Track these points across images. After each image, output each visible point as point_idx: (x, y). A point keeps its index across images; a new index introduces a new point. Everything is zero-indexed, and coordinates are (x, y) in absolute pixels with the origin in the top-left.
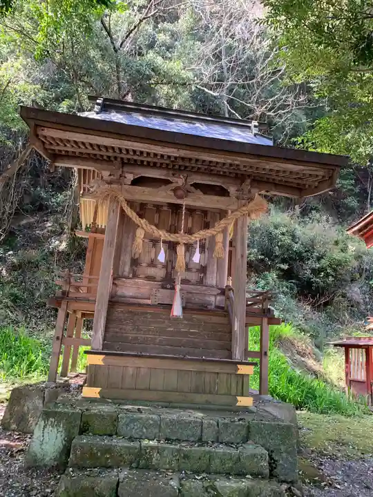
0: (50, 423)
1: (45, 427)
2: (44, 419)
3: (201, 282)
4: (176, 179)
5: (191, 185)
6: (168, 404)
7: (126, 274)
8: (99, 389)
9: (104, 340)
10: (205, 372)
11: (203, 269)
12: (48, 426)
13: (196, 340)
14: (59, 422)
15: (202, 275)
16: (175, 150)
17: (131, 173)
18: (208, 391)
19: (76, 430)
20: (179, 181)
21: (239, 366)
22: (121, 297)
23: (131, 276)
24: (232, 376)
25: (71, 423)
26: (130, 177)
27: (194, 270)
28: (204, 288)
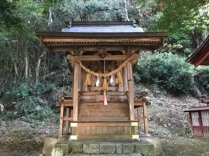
0: (57, 149)
1: (55, 151)
2: (55, 148)
3: (117, 91)
4: (100, 50)
5: (107, 52)
6: (103, 140)
7: (86, 90)
8: (76, 136)
9: (78, 117)
10: (118, 126)
11: (117, 85)
12: (57, 151)
13: (115, 114)
14: (61, 149)
15: (117, 88)
16: (96, 40)
17: (82, 51)
18: (120, 134)
19: (67, 151)
20: (101, 51)
21: (132, 123)
22: (85, 100)
23: (88, 91)
24: (130, 127)
25: (65, 149)
26: (82, 52)
27: (113, 86)
28: (118, 93)
